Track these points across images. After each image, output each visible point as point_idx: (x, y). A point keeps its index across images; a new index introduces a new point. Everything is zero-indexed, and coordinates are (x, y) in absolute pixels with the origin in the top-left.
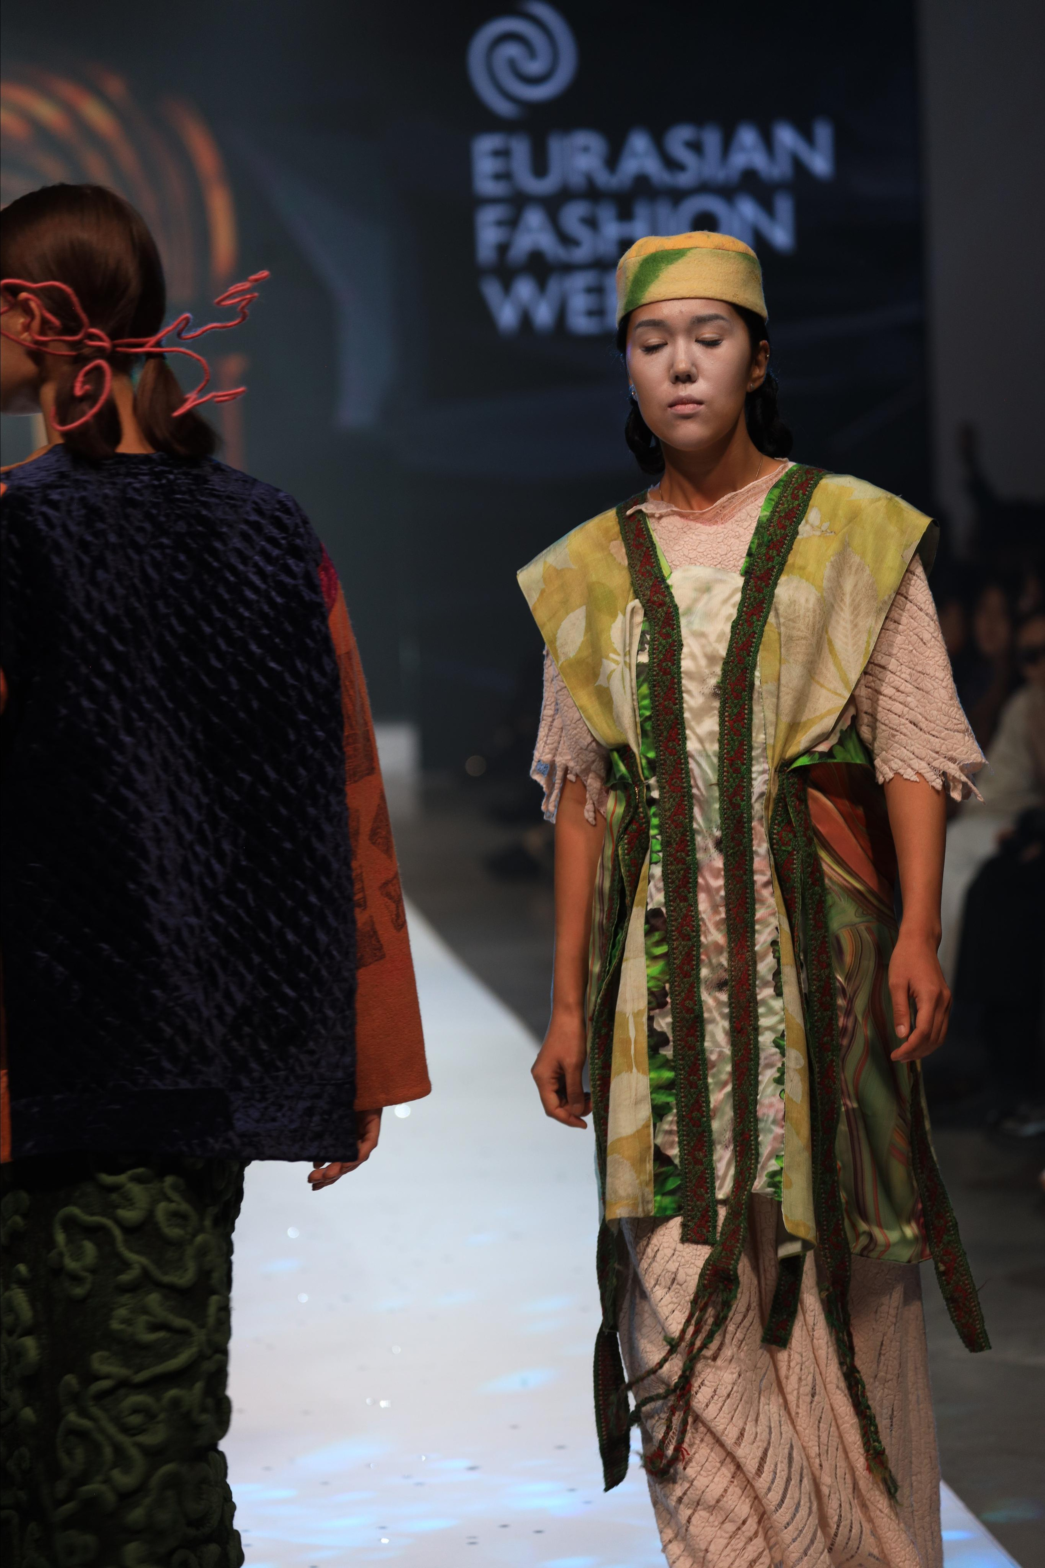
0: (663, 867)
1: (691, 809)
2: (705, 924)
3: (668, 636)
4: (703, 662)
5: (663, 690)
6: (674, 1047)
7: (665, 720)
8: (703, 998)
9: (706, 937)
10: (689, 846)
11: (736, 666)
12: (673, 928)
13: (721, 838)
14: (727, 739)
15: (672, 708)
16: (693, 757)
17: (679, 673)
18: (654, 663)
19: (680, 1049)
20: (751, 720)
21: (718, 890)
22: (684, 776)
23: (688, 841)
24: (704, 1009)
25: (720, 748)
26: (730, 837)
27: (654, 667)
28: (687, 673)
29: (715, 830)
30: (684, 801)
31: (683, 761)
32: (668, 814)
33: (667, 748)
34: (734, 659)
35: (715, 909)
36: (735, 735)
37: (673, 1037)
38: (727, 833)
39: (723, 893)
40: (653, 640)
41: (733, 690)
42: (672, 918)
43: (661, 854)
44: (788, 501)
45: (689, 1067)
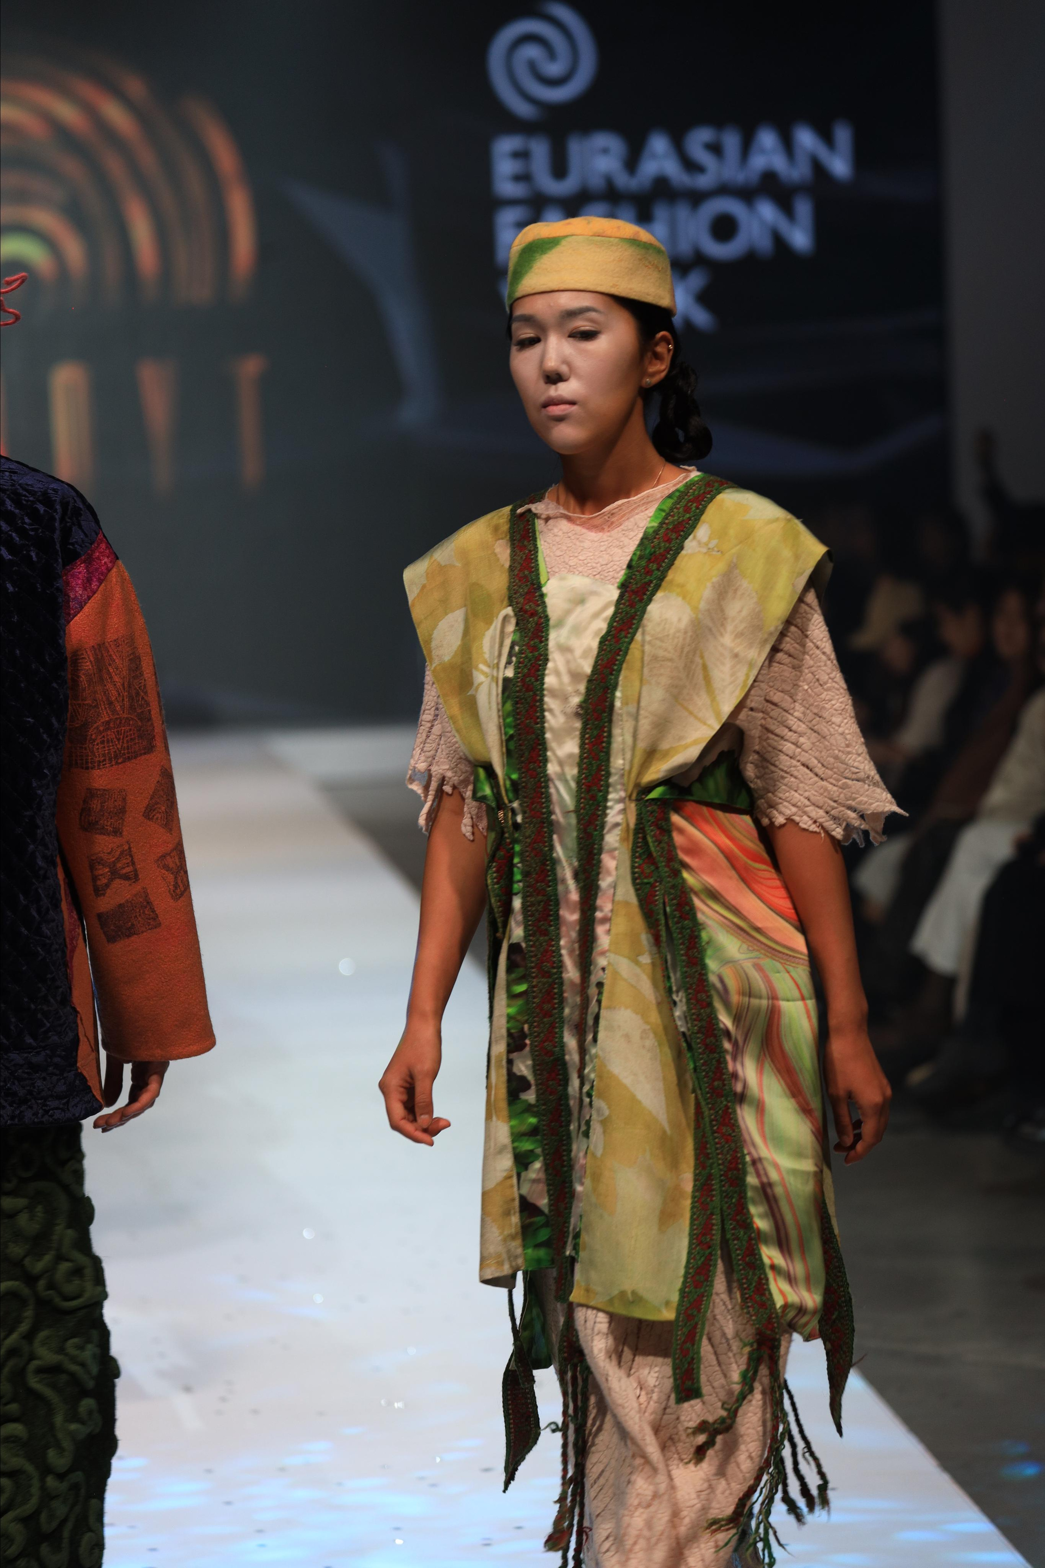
0: (522, 898)
1: (551, 837)
2: (565, 960)
3: (535, 648)
4: (568, 679)
5: (525, 708)
6: (535, 1092)
7: (526, 739)
8: (564, 1040)
9: (566, 974)
10: (550, 877)
11: (599, 684)
12: (533, 964)
13: (577, 868)
14: (586, 763)
15: (534, 727)
16: (552, 781)
17: (542, 690)
18: (521, 678)
19: (542, 1095)
20: (610, 743)
21: (574, 924)
22: (544, 800)
23: (549, 871)
24: (566, 1051)
25: (579, 772)
26: (583, 869)
27: (520, 682)
28: (550, 691)
29: (572, 859)
30: (544, 827)
31: (543, 784)
33: (529, 770)
34: (598, 677)
35: (572, 944)
36: (594, 758)
37: (534, 1081)
38: (582, 863)
39: (578, 928)
41: (594, 711)
42: (531, 953)
43: (521, 884)
44: (679, 513)
45: (552, 1114)
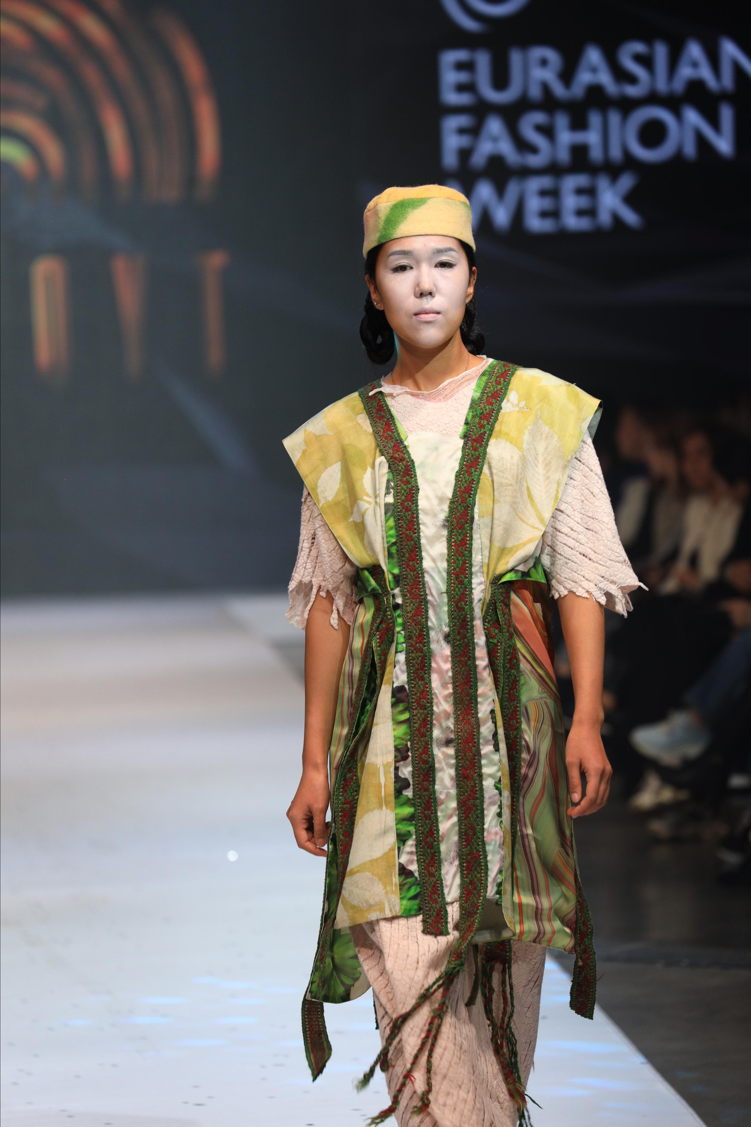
0: (406, 654)
1: (427, 611)
2: (437, 698)
3: (408, 482)
4: (435, 502)
5: (405, 523)
6: (413, 789)
7: (407, 545)
8: (435, 753)
9: (438, 707)
10: (425, 639)
11: (460, 504)
12: (414, 700)
13: (449, 633)
14: (453, 559)
15: (412, 536)
16: (428, 572)
17: (417, 510)
18: (398, 503)
19: (418, 791)
20: (471, 544)
21: (447, 671)
22: (421, 586)
24: (436, 761)
25: (448, 566)
26: (456, 632)
27: (399, 505)
28: (422, 510)
29: (444, 627)
30: (421, 605)
31: (420, 575)
32: (410, 615)
33: (408, 566)
34: (458, 500)
35: (444, 686)
36: (460, 556)
37: (413, 781)
38: (454, 629)
39: (450, 674)
40: (396, 486)
41: (457, 523)
42: (413, 693)
43: (404, 645)
45: (425, 804)
